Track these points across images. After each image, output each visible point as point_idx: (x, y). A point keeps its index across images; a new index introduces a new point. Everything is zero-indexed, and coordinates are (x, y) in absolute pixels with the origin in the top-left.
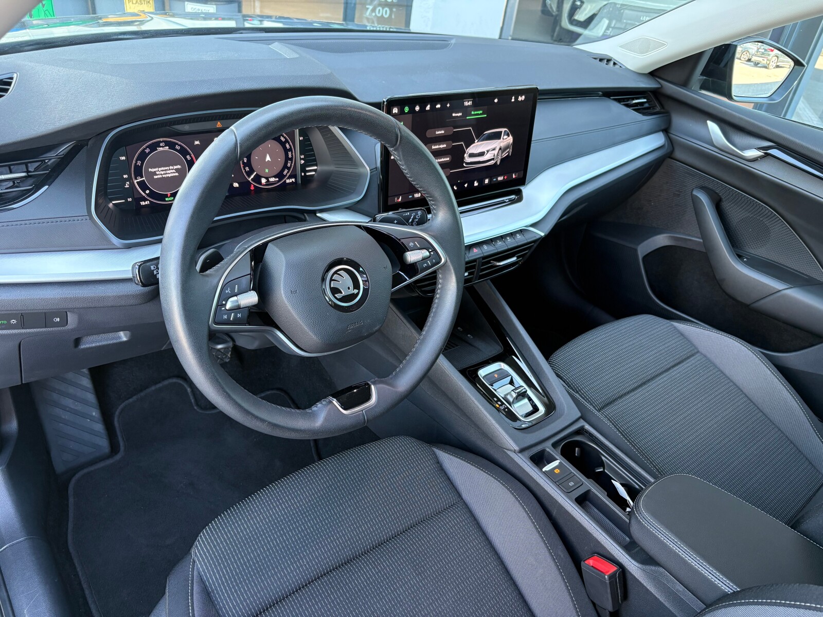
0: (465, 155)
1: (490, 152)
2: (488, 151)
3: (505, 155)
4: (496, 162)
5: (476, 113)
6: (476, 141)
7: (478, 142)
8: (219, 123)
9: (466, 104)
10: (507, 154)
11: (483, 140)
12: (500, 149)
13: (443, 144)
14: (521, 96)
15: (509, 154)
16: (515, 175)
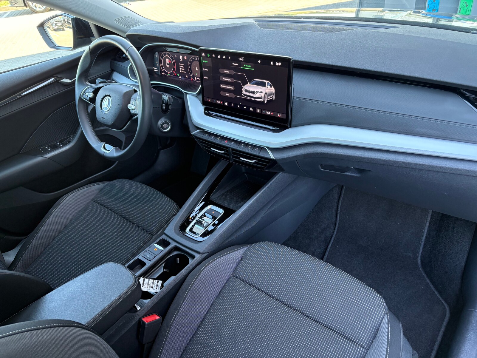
0: (243, 89)
1: (258, 93)
3: (270, 98)
4: (264, 101)
5: (246, 66)
7: (249, 84)
8: (181, 50)
9: (240, 59)
11: (253, 84)
12: (266, 93)
13: (229, 79)
14: (278, 63)
15: (273, 99)
16: (280, 115)
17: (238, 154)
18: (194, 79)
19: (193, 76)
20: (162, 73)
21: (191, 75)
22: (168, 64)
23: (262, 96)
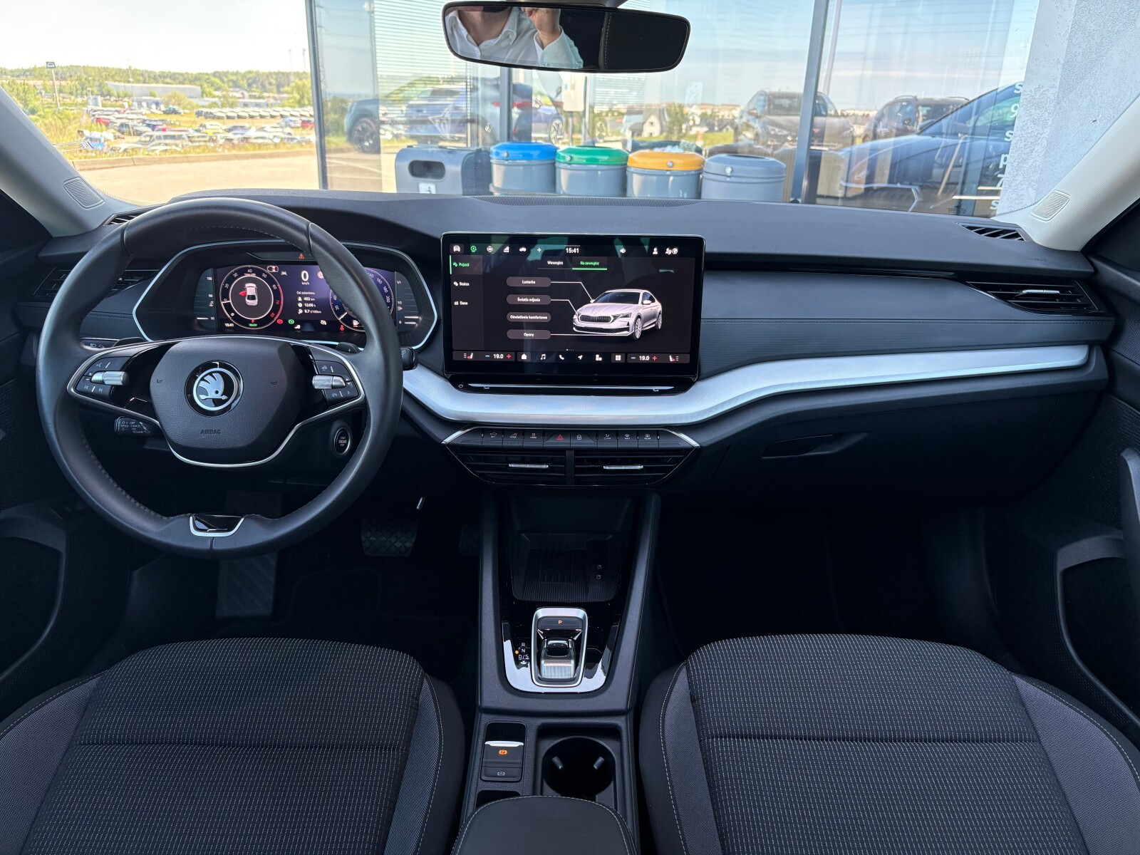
0: (575, 317)
1: (619, 319)
2: (615, 317)
3: (648, 326)
4: (633, 334)
5: (587, 263)
6: (592, 301)
7: (594, 302)
8: (301, 255)
9: (569, 251)
10: (654, 325)
11: (605, 301)
12: (639, 317)
13: (535, 298)
14: (671, 248)
15: (657, 326)
16: (674, 357)
17: (595, 461)
18: (352, 325)
19: (348, 320)
20: (227, 325)
21: (339, 316)
22: (252, 298)
23: (628, 324)
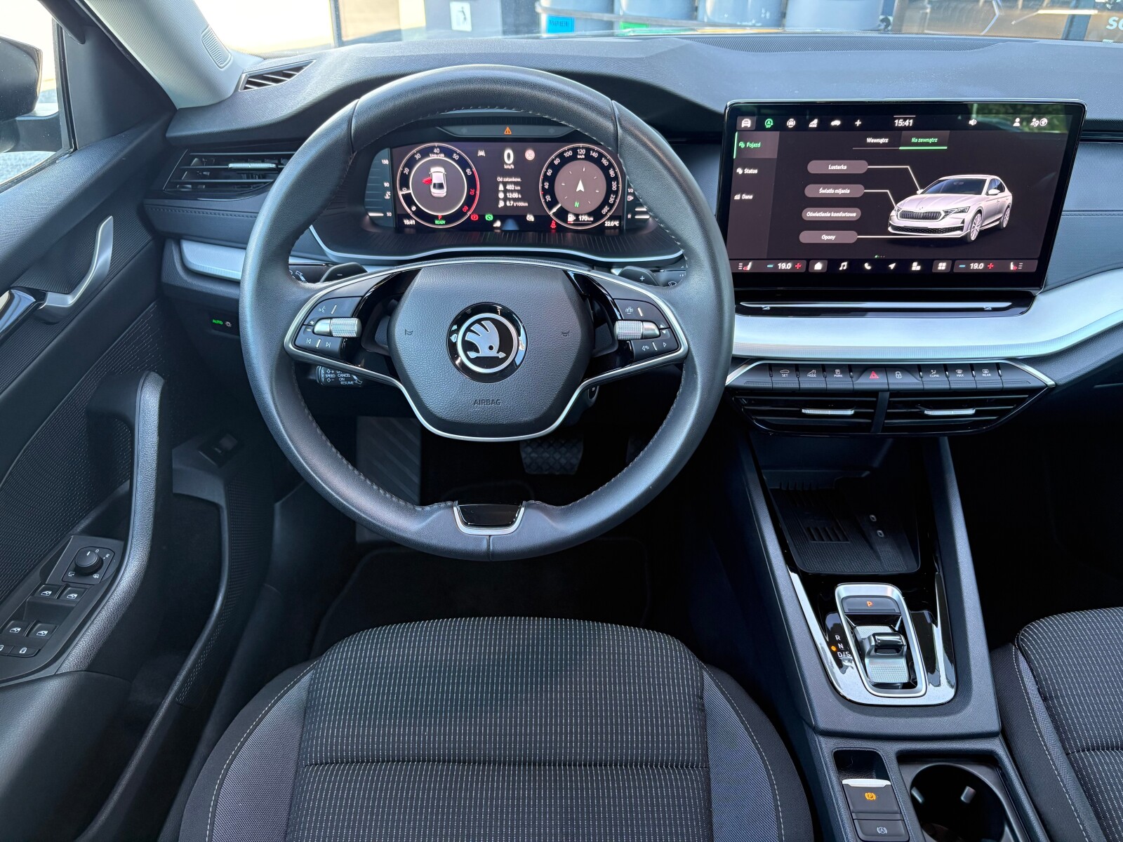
0: (893, 213)
1: (952, 215)
2: (947, 213)
3: (990, 223)
4: (968, 235)
5: (921, 140)
6: (920, 191)
7: (922, 193)
8: (508, 129)
9: (899, 123)
10: (998, 223)
11: (937, 192)
12: (979, 212)
13: (844, 189)
14: (1039, 119)
15: (1001, 224)
16: (1016, 265)
17: (913, 405)
18: (565, 220)
19: (562, 214)
20: (407, 222)
21: (550, 209)
22: (440, 186)
23: (963, 222)
